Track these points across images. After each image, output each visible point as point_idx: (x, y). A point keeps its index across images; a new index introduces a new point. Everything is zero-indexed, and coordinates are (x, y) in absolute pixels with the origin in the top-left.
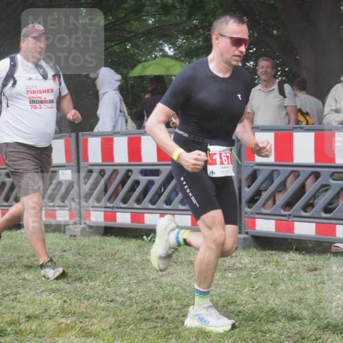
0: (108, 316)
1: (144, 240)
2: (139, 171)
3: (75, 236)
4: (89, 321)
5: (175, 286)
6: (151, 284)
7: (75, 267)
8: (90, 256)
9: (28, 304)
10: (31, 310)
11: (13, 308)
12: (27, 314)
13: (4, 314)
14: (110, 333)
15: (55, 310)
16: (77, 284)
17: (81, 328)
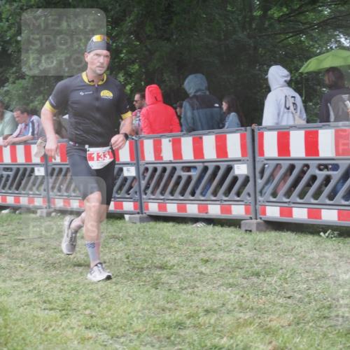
0: (286, 313)
1: (321, 236)
2: (316, 165)
3: (250, 231)
4: (268, 318)
6: (330, 282)
7: (251, 262)
8: (266, 251)
9: (206, 298)
10: (209, 304)
11: (191, 301)
12: (205, 308)
13: (183, 307)
14: (289, 330)
15: (233, 304)
16: (255, 279)
17: (260, 323)
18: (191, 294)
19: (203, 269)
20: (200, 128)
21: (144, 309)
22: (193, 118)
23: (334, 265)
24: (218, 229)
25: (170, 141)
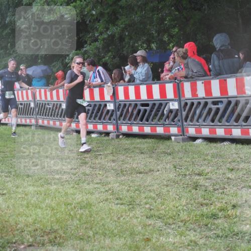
18: (221, 193)
19: (230, 175)
20: (225, 73)
21: (187, 204)
24: (239, 146)
25: (203, 83)
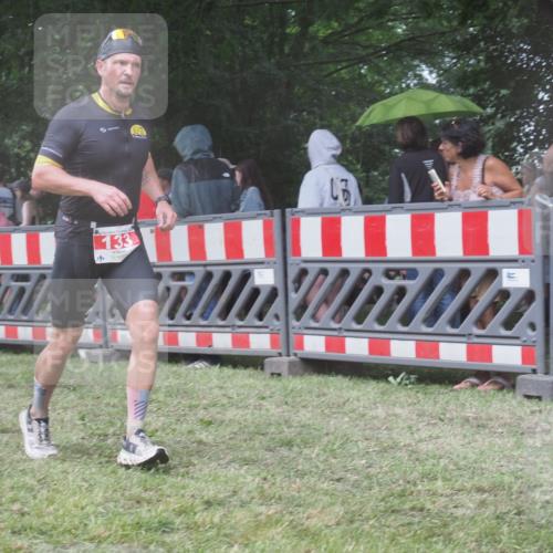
0: (333, 504)
1: (389, 382)
2: (381, 270)
3: (279, 375)
4: (304, 512)
5: (441, 458)
6: (403, 455)
7: (280, 424)
8: (304, 407)
9: (206, 482)
10: (211, 492)
11: (184, 488)
12: (206, 498)
13: (169, 496)
14: (337, 531)
15: (250, 492)
16: (284, 451)
17: (291, 521)
18: (183, 476)
19: (203, 436)
21: (107, 500)
22: (189, 196)
23: (410, 428)
24: (228, 371)
25: (152, 231)
